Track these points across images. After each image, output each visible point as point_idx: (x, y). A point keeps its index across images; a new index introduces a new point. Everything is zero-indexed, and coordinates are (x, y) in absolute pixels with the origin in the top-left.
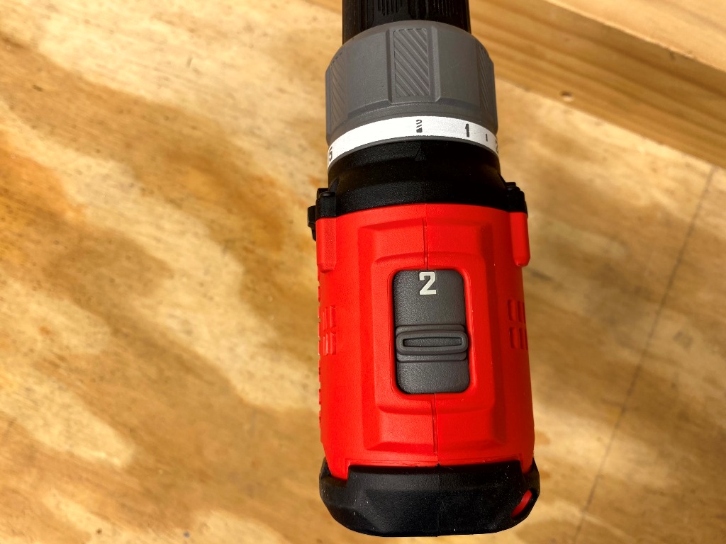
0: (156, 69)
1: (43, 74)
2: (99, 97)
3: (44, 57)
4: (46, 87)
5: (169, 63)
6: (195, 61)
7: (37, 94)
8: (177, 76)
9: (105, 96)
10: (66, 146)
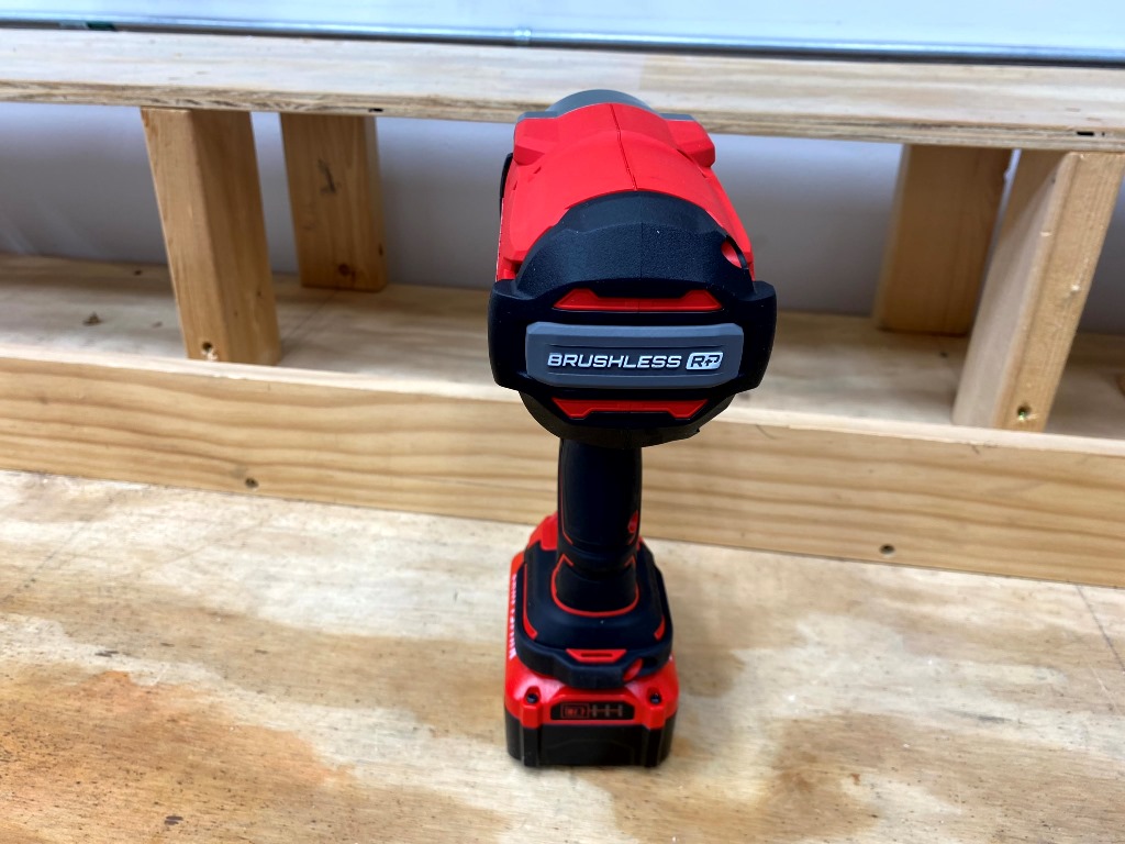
0: (416, 610)
1: (268, 637)
2: (349, 647)
3: (267, 622)
4: (272, 649)
5: (430, 602)
6: (461, 595)
7: (261, 658)
8: (446, 612)
9: (355, 645)
10: (310, 704)
